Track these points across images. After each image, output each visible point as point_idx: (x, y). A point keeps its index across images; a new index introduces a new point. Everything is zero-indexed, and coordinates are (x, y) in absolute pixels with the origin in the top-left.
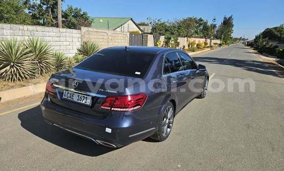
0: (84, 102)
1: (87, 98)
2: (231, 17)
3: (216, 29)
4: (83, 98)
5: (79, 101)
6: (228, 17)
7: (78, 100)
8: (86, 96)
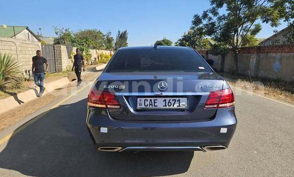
0: (176, 106)
1: (179, 100)
2: (125, 32)
3: (114, 42)
4: (173, 103)
5: (168, 107)
6: (122, 31)
7: (166, 106)
8: (177, 99)
